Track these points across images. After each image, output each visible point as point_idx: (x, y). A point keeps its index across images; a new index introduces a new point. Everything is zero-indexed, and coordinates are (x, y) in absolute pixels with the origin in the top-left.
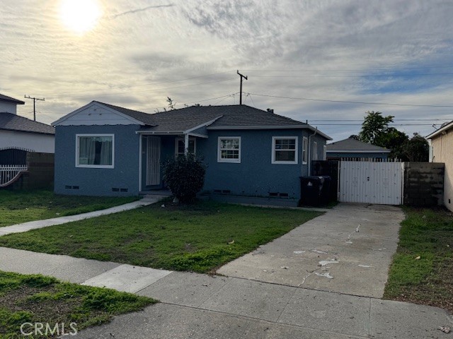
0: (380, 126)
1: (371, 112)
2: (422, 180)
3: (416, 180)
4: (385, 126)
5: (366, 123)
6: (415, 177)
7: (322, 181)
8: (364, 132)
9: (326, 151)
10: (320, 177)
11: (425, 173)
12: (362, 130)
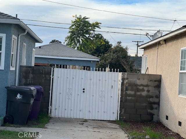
0: (87, 32)
1: (78, 16)
2: (138, 93)
3: (133, 93)
4: (92, 32)
5: (74, 27)
6: (132, 90)
7: (34, 93)
8: (71, 36)
9: (34, 56)
10: (32, 88)
11: (142, 85)
12: (69, 34)
